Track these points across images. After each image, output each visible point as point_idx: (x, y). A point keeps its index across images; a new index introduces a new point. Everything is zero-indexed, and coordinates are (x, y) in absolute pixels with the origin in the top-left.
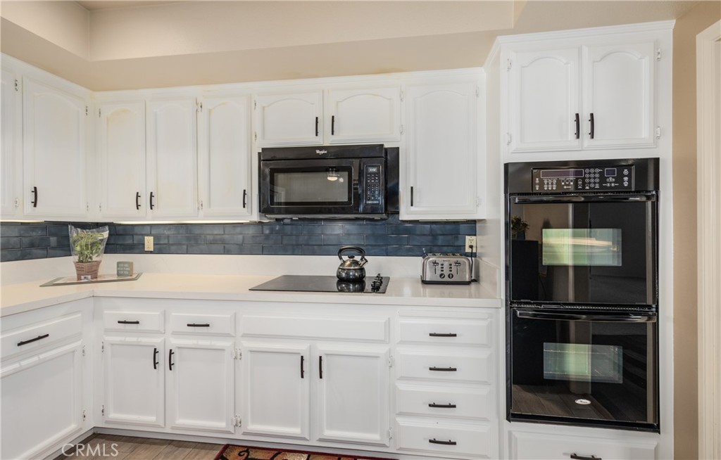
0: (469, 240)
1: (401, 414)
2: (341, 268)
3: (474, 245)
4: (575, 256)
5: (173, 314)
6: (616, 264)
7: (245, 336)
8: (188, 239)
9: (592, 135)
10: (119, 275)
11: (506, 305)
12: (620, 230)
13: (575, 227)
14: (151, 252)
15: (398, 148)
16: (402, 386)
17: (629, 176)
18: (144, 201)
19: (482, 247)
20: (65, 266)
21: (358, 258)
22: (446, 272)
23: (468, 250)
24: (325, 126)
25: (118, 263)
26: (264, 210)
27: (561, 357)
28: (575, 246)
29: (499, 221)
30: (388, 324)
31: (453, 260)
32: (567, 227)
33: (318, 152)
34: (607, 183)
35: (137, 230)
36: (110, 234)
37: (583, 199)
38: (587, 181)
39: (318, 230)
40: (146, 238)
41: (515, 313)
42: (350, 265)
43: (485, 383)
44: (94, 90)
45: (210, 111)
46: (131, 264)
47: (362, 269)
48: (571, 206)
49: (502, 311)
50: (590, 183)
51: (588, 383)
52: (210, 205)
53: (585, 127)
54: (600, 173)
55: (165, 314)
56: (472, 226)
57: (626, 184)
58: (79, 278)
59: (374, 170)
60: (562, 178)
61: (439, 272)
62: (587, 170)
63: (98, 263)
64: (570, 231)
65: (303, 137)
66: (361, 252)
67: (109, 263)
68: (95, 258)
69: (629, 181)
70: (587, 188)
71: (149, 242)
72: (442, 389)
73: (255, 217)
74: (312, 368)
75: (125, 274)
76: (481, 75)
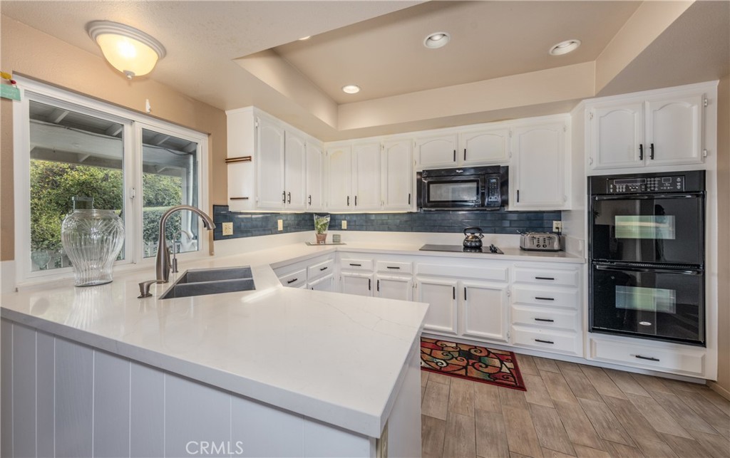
0: (555, 224)
1: (516, 324)
2: (466, 240)
3: (559, 226)
4: (641, 233)
5: (379, 261)
6: (671, 238)
7: (419, 275)
8: (366, 222)
9: (652, 157)
10: (334, 241)
11: (589, 262)
12: (674, 217)
13: (641, 214)
14: (345, 230)
15: (508, 167)
16: (516, 307)
17: (681, 182)
18: (352, 201)
19: (565, 228)
20: (312, 235)
21: (477, 235)
22: (541, 243)
23: (554, 230)
24: (460, 155)
25: (334, 235)
26: (419, 205)
27: (631, 297)
28: (641, 227)
29: (584, 211)
30: (507, 271)
31: (545, 236)
32: (635, 214)
33: (457, 171)
34: (663, 187)
35: (339, 217)
36: (331, 219)
37: (646, 197)
38: (649, 186)
39: (448, 217)
40: (343, 222)
41: (595, 266)
42: (472, 238)
43: (573, 309)
44: (324, 141)
45: (388, 150)
46: (339, 235)
47: (480, 241)
48: (638, 202)
49: (586, 266)
50: (651, 187)
51: (653, 312)
52: (388, 203)
53: (648, 152)
54: (658, 181)
55: (373, 261)
56: (558, 215)
57: (679, 187)
58: (318, 242)
59: (494, 181)
60: (629, 184)
61: (536, 243)
62: (649, 179)
63: (326, 235)
64: (638, 217)
65: (446, 162)
66: (479, 230)
67: (330, 234)
68: (324, 233)
69: (681, 185)
70: (649, 190)
71: (344, 224)
72: (544, 311)
73: (415, 210)
74: (460, 294)
75: (336, 241)
76: (567, 118)
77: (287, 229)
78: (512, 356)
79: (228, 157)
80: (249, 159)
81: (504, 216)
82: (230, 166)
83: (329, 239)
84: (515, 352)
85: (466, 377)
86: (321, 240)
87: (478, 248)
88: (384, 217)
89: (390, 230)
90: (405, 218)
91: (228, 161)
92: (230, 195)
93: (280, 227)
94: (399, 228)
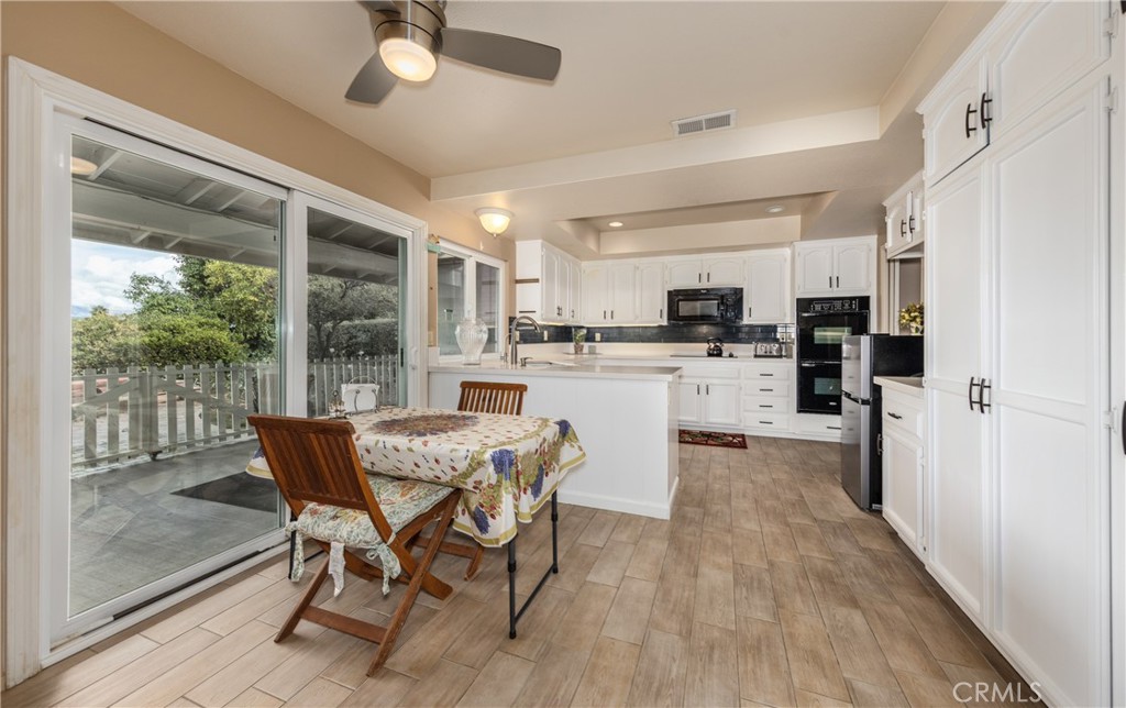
1: (744, 411)
2: (709, 348)
9: (838, 286)
10: (589, 352)
11: (797, 361)
14: (599, 342)
15: (743, 289)
18: (608, 315)
20: (571, 346)
21: (718, 344)
22: (768, 351)
24: (704, 277)
25: (589, 347)
26: (670, 319)
30: (739, 370)
31: (771, 344)
33: (702, 291)
34: (844, 307)
35: (593, 330)
36: (587, 332)
38: (835, 306)
39: (694, 329)
40: (597, 334)
41: (801, 365)
42: (714, 347)
43: (786, 397)
44: (582, 260)
45: (642, 270)
46: (594, 347)
47: (721, 349)
49: (795, 365)
52: (641, 317)
53: (834, 282)
54: (841, 303)
56: (774, 327)
58: (576, 352)
60: (823, 305)
61: (764, 351)
62: (835, 302)
63: (582, 346)
66: (719, 340)
67: (586, 346)
68: (581, 344)
69: (855, 307)
71: (598, 336)
72: (766, 399)
73: (665, 323)
74: (703, 390)
75: (592, 352)
76: (787, 251)
77: (551, 340)
78: (743, 436)
79: (518, 278)
80: (537, 281)
81: (739, 329)
82: (518, 285)
83: (586, 350)
84: (746, 433)
85: (707, 444)
86: (578, 350)
87: (719, 355)
88: (637, 330)
89: (643, 341)
90: (655, 331)
91: (518, 282)
92: (518, 309)
93: (546, 339)
94: (649, 340)
